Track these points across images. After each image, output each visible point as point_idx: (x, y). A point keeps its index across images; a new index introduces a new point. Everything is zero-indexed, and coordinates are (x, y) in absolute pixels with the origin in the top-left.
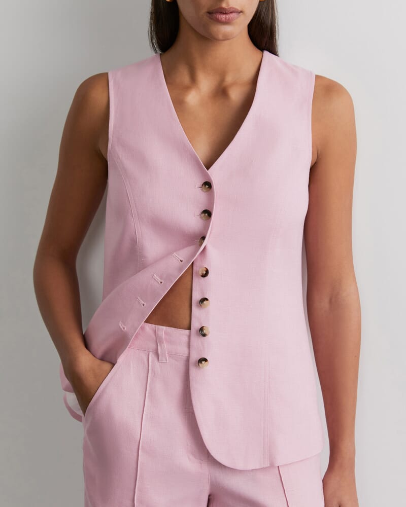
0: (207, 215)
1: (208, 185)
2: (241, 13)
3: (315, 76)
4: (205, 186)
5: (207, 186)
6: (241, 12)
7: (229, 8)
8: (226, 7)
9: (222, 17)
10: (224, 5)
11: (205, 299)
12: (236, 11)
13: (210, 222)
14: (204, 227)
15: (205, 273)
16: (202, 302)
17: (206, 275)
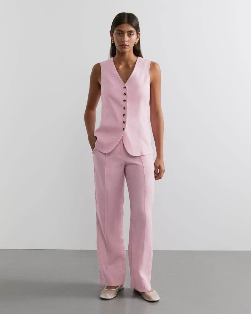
0: (125, 94)
1: (125, 87)
3: (151, 61)
6: (128, 46)
9: (124, 46)
10: (124, 44)
11: (124, 114)
12: (127, 45)
13: (125, 96)
14: (124, 97)
15: (125, 108)
16: (124, 115)
17: (124, 109)
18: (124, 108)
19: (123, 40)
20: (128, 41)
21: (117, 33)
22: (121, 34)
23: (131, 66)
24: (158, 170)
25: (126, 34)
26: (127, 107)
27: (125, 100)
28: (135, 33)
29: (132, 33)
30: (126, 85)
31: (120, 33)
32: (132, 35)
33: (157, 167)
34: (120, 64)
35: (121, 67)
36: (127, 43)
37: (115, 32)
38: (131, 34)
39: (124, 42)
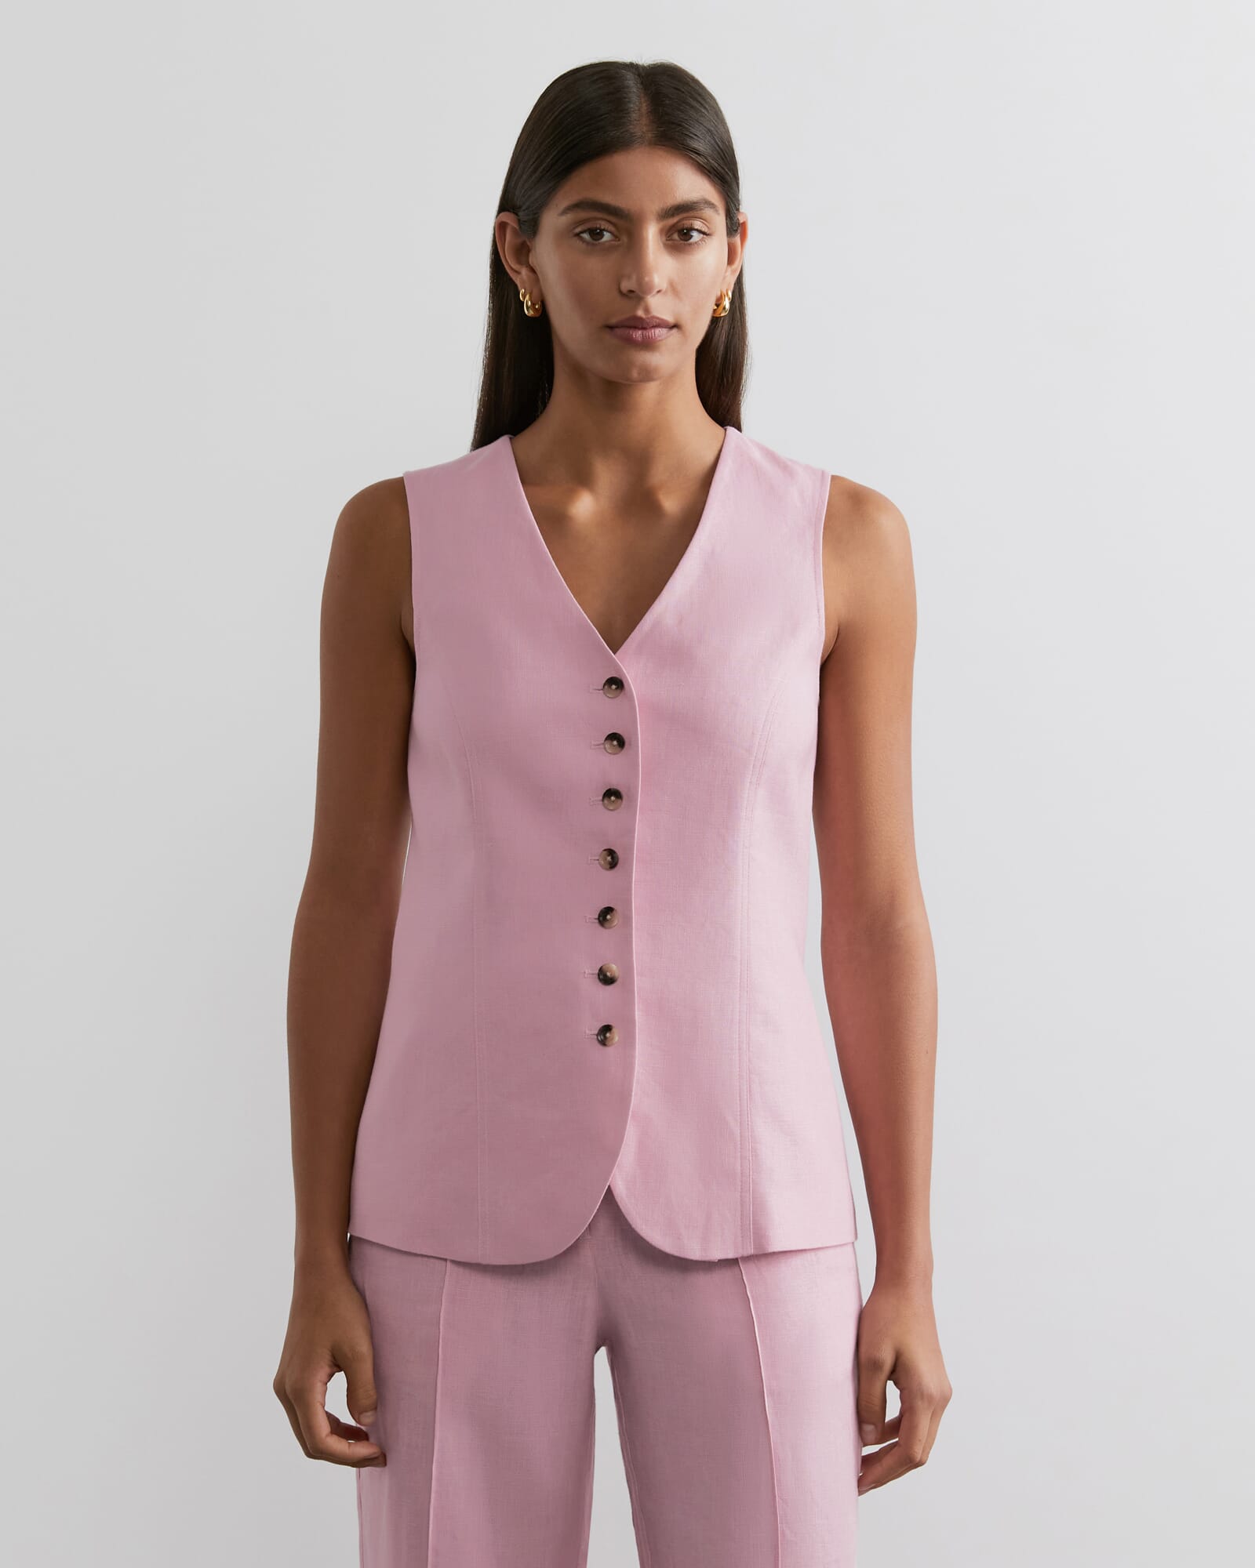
0: (615, 743)
1: (616, 684)
2: (675, 331)
3: (830, 477)
4: (610, 687)
5: (614, 687)
6: (676, 326)
7: (648, 318)
8: (644, 316)
9: (638, 335)
10: (640, 313)
11: (609, 910)
12: (662, 324)
13: (621, 758)
14: (609, 768)
15: (612, 859)
16: (605, 915)
17: (613, 864)
18: (611, 852)
19: (626, 285)
20: (674, 289)
21: (573, 233)
22: (607, 236)
23: (671, 504)
24: (893, 1393)
25: (652, 233)
26: (629, 848)
27: (612, 794)
28: (719, 221)
29: (697, 224)
30: (630, 664)
31: (604, 225)
32: (696, 236)
33: (876, 1365)
34: (583, 479)
35: (585, 507)
36: (659, 306)
37: (553, 220)
38: (685, 233)
39: (636, 296)
